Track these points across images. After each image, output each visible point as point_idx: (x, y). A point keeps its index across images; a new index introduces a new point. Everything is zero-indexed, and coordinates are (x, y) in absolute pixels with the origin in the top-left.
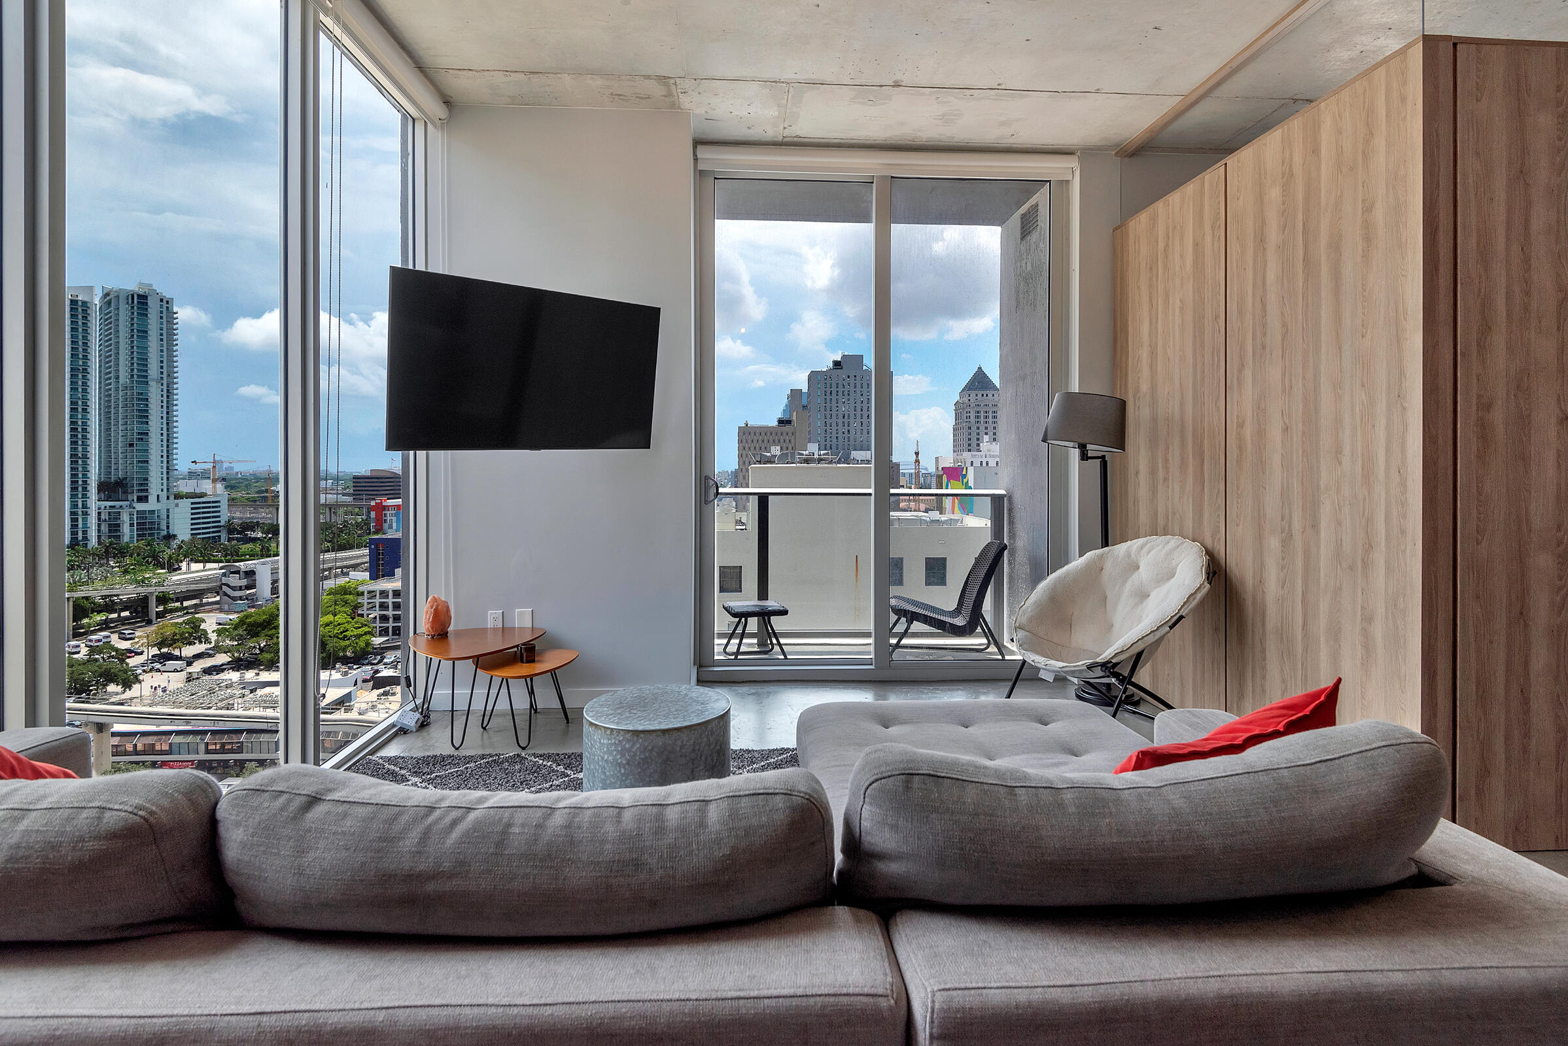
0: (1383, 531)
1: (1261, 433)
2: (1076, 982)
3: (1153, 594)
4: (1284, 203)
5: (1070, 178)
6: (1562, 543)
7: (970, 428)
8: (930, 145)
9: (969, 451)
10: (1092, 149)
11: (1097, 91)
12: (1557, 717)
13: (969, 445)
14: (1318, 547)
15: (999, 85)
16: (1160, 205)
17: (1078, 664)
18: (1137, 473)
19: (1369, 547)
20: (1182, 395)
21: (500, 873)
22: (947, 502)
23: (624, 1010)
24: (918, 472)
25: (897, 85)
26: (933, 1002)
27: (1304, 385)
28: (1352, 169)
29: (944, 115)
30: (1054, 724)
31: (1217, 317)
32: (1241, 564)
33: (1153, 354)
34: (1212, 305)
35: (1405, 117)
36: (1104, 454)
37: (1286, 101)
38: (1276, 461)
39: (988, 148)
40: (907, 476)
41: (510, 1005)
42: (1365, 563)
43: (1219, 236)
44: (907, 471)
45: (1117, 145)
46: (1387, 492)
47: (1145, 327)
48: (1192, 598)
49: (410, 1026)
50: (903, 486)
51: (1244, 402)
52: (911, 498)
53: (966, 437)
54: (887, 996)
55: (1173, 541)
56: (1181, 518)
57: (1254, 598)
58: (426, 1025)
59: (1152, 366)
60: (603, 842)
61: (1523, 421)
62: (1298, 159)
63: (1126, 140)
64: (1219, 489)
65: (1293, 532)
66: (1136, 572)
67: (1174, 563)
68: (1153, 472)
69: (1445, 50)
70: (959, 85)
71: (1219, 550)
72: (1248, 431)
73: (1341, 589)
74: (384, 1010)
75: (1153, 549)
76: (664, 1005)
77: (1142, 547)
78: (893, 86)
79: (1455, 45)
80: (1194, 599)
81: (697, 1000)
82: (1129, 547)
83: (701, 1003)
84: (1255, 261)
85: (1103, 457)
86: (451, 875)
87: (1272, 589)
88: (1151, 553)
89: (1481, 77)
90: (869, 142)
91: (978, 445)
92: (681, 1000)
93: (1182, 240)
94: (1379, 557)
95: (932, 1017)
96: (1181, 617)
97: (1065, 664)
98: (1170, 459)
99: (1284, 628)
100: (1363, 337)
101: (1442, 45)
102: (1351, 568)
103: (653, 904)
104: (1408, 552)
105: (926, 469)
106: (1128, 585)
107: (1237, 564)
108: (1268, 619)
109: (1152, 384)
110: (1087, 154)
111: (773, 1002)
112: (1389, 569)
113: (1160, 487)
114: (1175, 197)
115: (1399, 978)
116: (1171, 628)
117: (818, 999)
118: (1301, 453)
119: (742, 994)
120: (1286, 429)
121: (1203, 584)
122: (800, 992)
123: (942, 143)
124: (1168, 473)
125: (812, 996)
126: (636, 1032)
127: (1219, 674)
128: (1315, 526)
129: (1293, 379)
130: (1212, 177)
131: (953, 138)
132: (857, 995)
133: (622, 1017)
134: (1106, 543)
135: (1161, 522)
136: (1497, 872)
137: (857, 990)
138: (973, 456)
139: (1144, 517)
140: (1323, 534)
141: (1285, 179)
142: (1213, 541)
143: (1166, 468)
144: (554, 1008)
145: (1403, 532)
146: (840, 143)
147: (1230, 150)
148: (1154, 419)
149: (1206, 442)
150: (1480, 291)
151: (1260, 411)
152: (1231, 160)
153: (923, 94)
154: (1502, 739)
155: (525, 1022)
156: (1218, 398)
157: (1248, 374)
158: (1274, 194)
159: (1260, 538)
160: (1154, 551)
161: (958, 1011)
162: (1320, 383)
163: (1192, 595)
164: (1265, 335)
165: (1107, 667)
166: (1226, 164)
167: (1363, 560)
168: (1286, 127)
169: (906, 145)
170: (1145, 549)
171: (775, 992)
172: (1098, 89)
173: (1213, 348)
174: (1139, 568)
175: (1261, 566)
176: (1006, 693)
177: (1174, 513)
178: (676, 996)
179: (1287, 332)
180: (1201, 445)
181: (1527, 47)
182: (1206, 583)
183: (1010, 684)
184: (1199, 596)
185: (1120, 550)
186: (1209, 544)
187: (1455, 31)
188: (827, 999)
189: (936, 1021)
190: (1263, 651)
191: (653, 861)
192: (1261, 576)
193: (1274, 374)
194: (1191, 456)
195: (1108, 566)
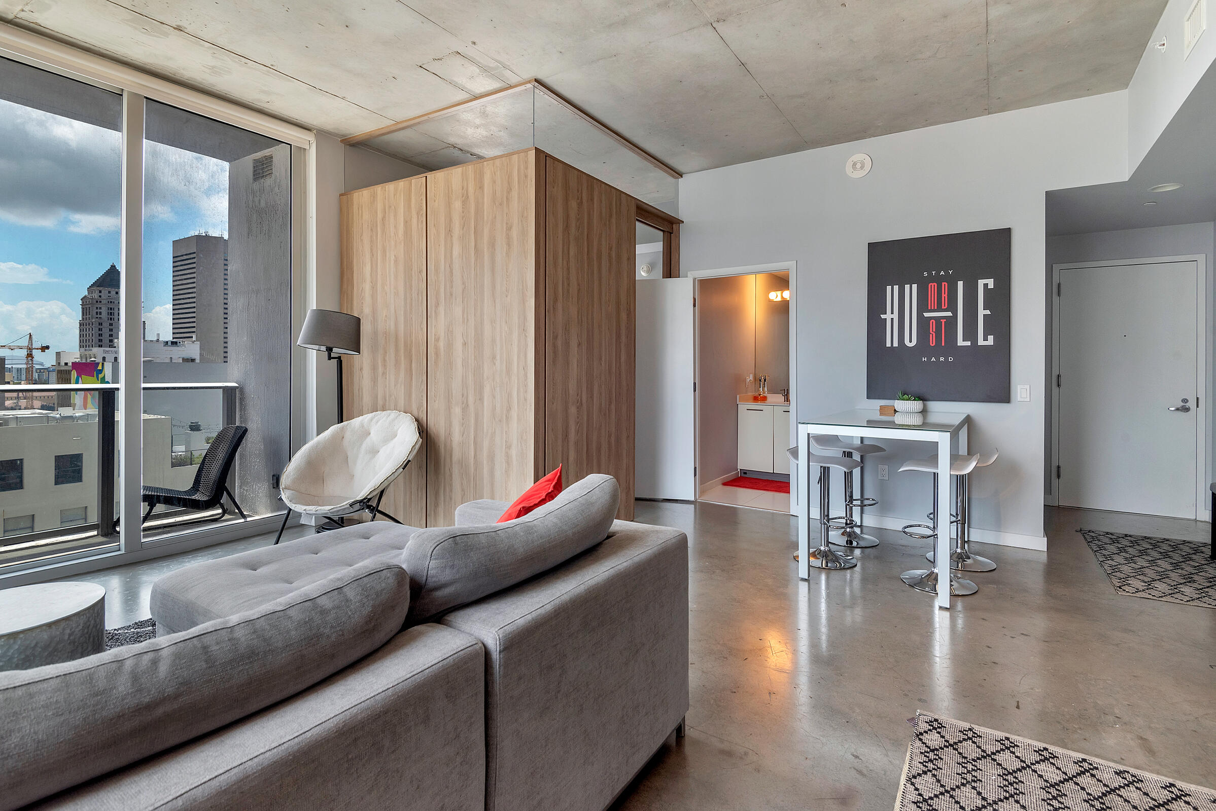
0: (516, 400)
1: (450, 346)
2: (544, 605)
3: (381, 451)
4: (463, 212)
5: (307, 147)
7: (100, 324)
8: (189, 83)
9: (100, 346)
10: (325, 132)
11: (343, 98)
13: (100, 341)
14: (483, 411)
15: (272, 65)
16: (379, 189)
17: (342, 504)
18: (361, 369)
19: (509, 409)
20: (396, 317)
21: (219, 678)
22: (77, 399)
23: (355, 711)
24: (32, 367)
25: (179, 29)
26: (499, 635)
27: (475, 320)
28: (501, 204)
29: (213, 67)
30: (374, 537)
31: (420, 272)
32: (437, 425)
33: (374, 288)
34: (417, 263)
35: (527, 186)
36: (340, 355)
37: (450, 146)
38: (459, 362)
39: (243, 103)
40: (14, 371)
41: (280, 745)
42: (507, 418)
43: (422, 221)
44: (14, 366)
45: (343, 136)
46: (518, 379)
47: (367, 269)
48: (413, 448)
49: (208, 795)
50: (8, 383)
51: (439, 326)
52: (21, 394)
53: (95, 331)
54: (477, 644)
55: (393, 414)
56: (396, 399)
57: (445, 446)
58: (221, 788)
59: (374, 296)
60: (288, 632)
62: (471, 190)
63: (350, 134)
64: (422, 380)
65: (469, 403)
66: (369, 437)
67: (395, 428)
68: (374, 368)
69: (542, 158)
70: (238, 52)
71: (422, 418)
72: (441, 344)
73: (495, 432)
74: (179, 798)
75: (379, 420)
76: (377, 697)
77: (372, 420)
78: (175, 28)
79: (546, 157)
80: (415, 448)
81: (393, 687)
82: (362, 420)
83: (396, 687)
84: (446, 242)
85: (339, 358)
86: (177, 696)
87: (456, 437)
88: (379, 424)
90: (125, 59)
91: (111, 341)
92: (384, 691)
93: (395, 216)
94: (514, 414)
95: (500, 642)
96: (409, 461)
97: (333, 507)
98: (387, 360)
99: (463, 459)
100: (506, 296)
101: (542, 154)
102: (500, 421)
103: (333, 656)
104: (528, 410)
105: (42, 364)
106: (364, 447)
107: (434, 425)
108: (453, 456)
109: (373, 309)
110: (323, 135)
111: (431, 669)
112: (519, 420)
113: (379, 378)
114: (391, 187)
115: (625, 564)
116: (404, 469)
117: (450, 658)
118: (473, 358)
119: (414, 673)
120: (465, 344)
121: (418, 439)
122: (440, 659)
123: (201, 86)
124: (386, 369)
125: (447, 658)
126: (366, 719)
127: (422, 494)
128: (481, 399)
129: (469, 315)
130: (417, 181)
131: (214, 86)
132: (466, 648)
133: (356, 715)
134: (341, 420)
135: (380, 402)
136: (625, 527)
137: (464, 647)
138: (105, 352)
139: (367, 399)
140: (485, 403)
141: (464, 198)
142: (418, 412)
143: (385, 366)
144: (311, 731)
145: (526, 400)
146: (90, 48)
147: (431, 169)
148: (375, 333)
149: (413, 348)
151: (449, 332)
152: (431, 176)
153: (203, 46)
155: (296, 748)
156: (422, 322)
157: (441, 309)
158: (457, 205)
159: (449, 408)
160: (380, 422)
161: (509, 634)
162: (484, 320)
163: (413, 446)
164: (452, 287)
165: (364, 502)
166: (426, 177)
167: (506, 416)
168: (464, 168)
169: (165, 75)
170: (374, 420)
171: (430, 665)
172: (344, 97)
173: (419, 290)
174: (370, 434)
175: (450, 425)
176: (275, 540)
177: (390, 396)
178: (380, 690)
179: (465, 288)
180: (411, 350)
182: (419, 438)
183: (277, 534)
184: (417, 447)
185: (356, 422)
186: (415, 413)
188: (454, 656)
189: (502, 643)
190: (451, 475)
191: (327, 631)
192: (450, 431)
193: (458, 311)
194: (403, 358)
195: (348, 435)
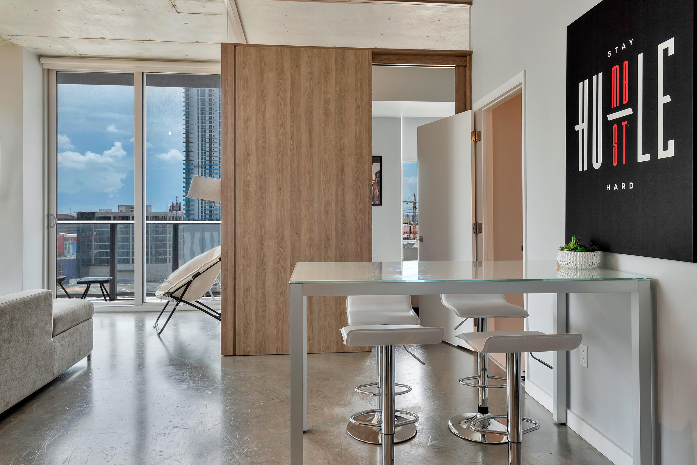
6: (279, 237)
11: (198, 42)
12: (277, 303)
25: (103, 39)
61: (262, 190)
69: (231, 50)
79: (235, 46)
89: (245, 59)
96: (199, 273)
101: (229, 46)
150: (245, 141)
154: (255, 312)
181: (264, 47)
187: (236, 42)
